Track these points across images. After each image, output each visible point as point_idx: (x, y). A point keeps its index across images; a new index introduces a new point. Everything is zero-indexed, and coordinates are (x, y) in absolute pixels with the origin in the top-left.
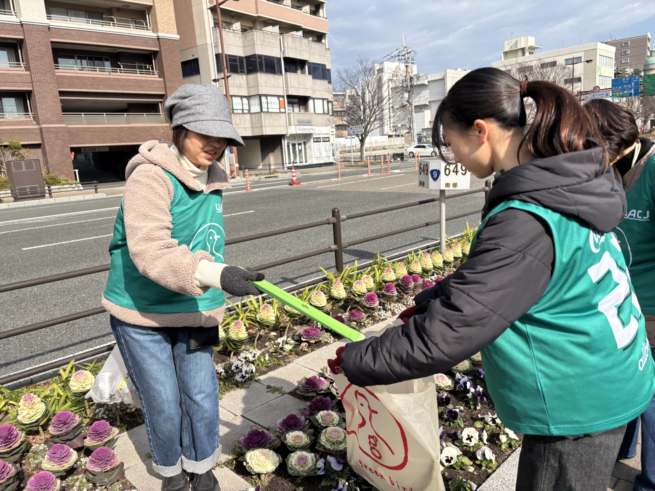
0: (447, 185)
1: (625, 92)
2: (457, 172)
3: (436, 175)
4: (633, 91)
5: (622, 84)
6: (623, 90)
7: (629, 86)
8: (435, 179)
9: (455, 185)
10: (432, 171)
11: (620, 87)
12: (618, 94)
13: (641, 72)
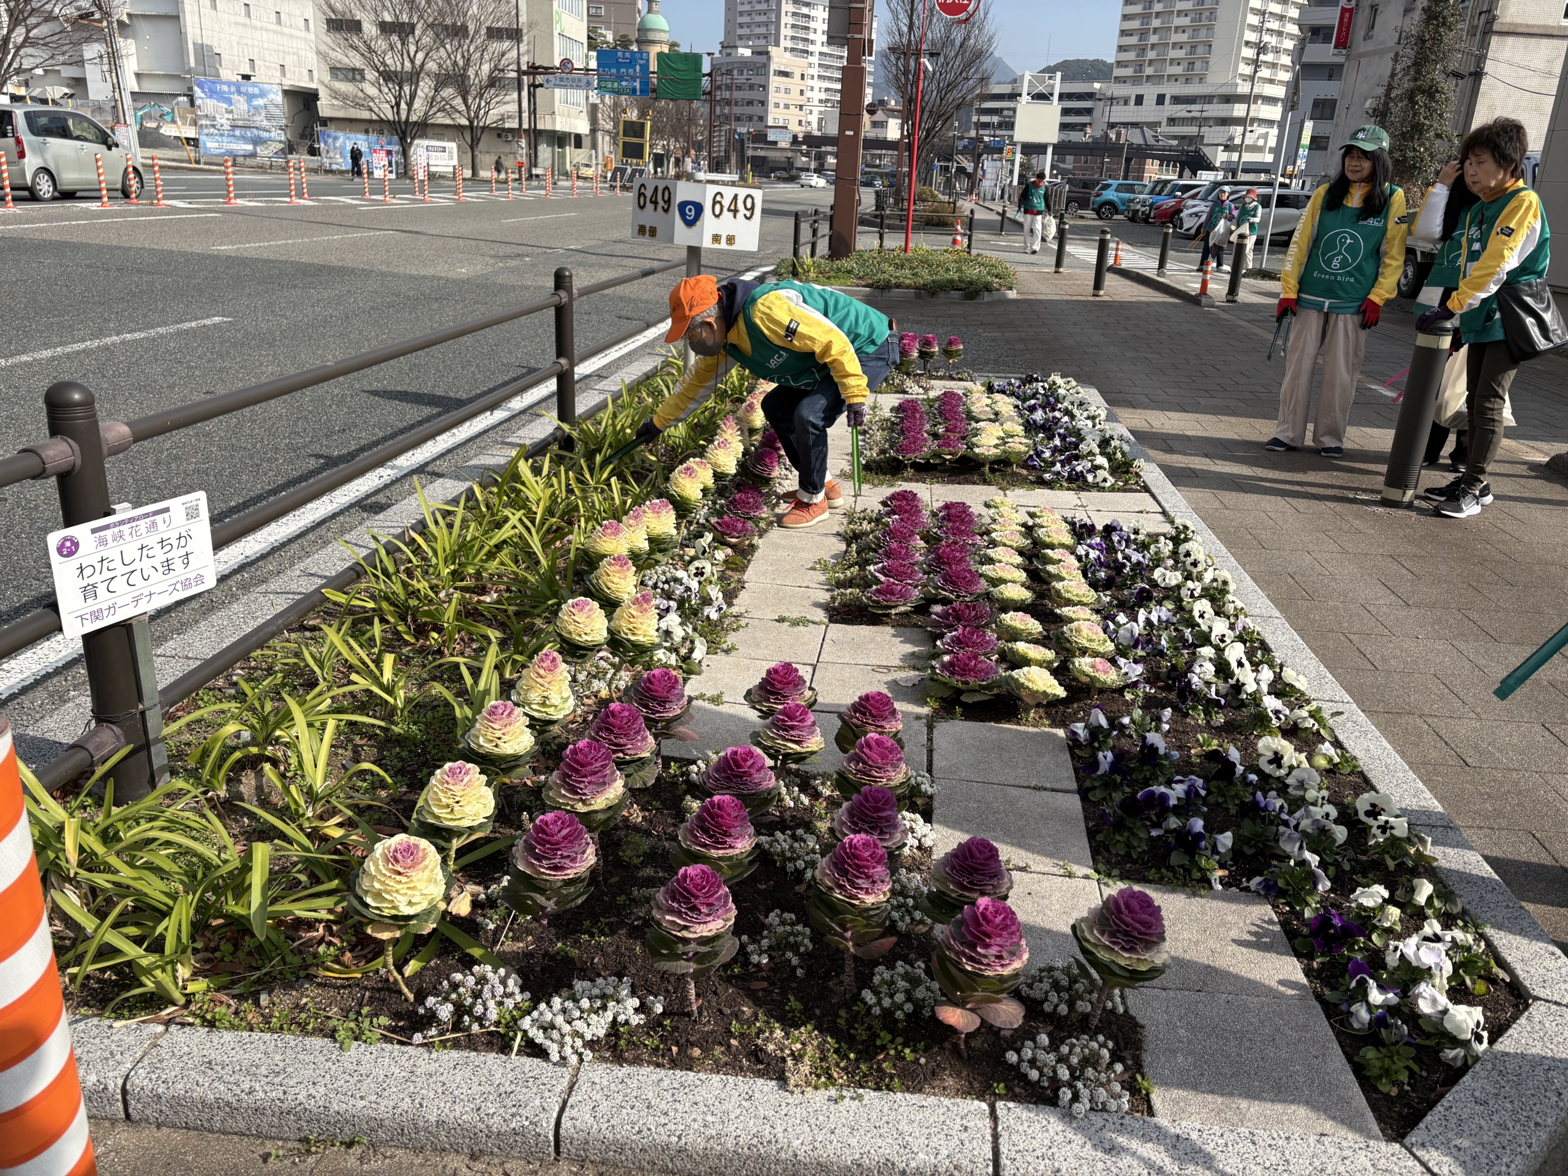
0: (716, 238)
1: (624, 83)
2: (735, 211)
3: (692, 213)
4: (637, 84)
5: (618, 65)
6: (620, 78)
7: (631, 71)
8: (690, 223)
9: (731, 240)
10: (683, 205)
11: (613, 71)
12: (609, 85)
13: (631, 43)
